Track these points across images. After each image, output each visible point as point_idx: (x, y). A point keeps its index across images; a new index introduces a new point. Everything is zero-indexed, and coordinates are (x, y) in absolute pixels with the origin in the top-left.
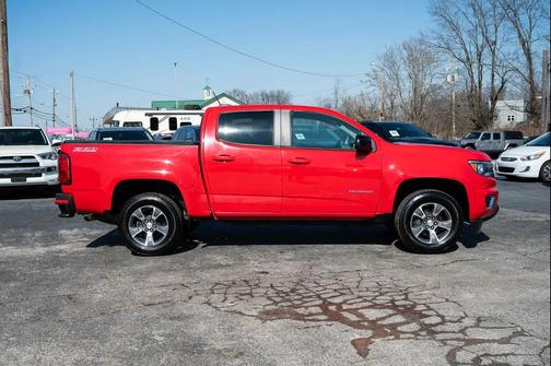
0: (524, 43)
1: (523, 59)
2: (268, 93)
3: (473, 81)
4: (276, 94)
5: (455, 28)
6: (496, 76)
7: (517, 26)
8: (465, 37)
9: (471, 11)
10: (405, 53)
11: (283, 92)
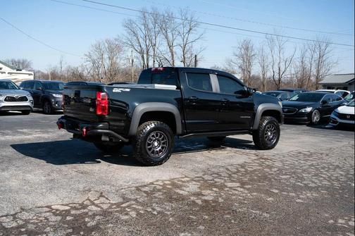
0: (170, 47)
1: (170, 54)
2: (16, 60)
3: (144, 63)
4: (21, 61)
5: (135, 35)
6: (156, 62)
7: (167, 37)
8: (141, 40)
9: (143, 27)
10: (107, 45)
11: (26, 60)
